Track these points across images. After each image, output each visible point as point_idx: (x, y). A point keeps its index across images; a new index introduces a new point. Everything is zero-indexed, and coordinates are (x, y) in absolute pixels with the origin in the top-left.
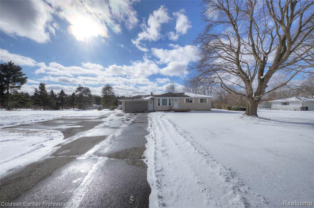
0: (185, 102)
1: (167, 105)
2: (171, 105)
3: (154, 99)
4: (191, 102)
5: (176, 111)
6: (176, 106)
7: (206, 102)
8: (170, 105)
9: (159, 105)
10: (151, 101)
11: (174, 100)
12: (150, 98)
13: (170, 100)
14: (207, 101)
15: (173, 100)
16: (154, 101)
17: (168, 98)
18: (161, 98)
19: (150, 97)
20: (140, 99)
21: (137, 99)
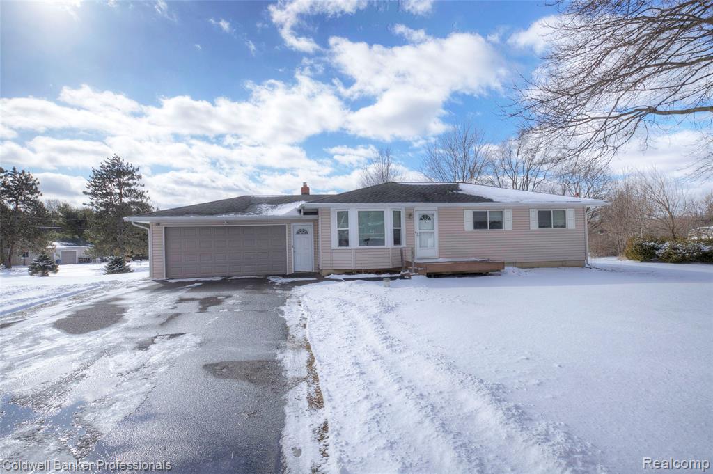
0: (469, 224)
1: (382, 242)
2: (404, 244)
3: (315, 213)
4: (497, 225)
5: (435, 273)
6: (427, 247)
7: (564, 226)
8: (397, 241)
9: (344, 241)
10: (299, 226)
11: (417, 217)
12: (300, 211)
13: (397, 215)
14: (571, 223)
15: (410, 216)
16: (316, 222)
17: (388, 209)
18: (354, 211)
19: (297, 205)
20: (244, 216)
21: (231, 216)
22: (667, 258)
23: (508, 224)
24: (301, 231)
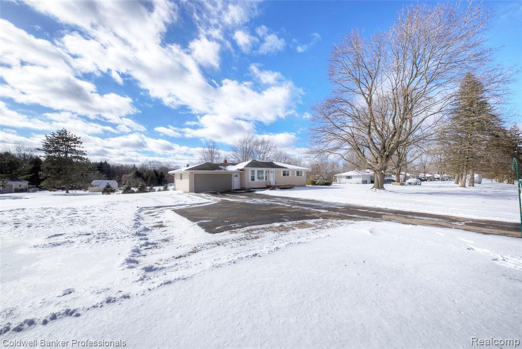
0: (282, 175)
1: (263, 179)
4: (288, 175)
7: (302, 176)
8: (266, 179)
9: (253, 179)
10: (237, 174)
11: (270, 172)
12: (238, 169)
13: (266, 172)
17: (264, 170)
18: (256, 170)
22: (318, 184)
23: (290, 175)
24: (236, 176)
